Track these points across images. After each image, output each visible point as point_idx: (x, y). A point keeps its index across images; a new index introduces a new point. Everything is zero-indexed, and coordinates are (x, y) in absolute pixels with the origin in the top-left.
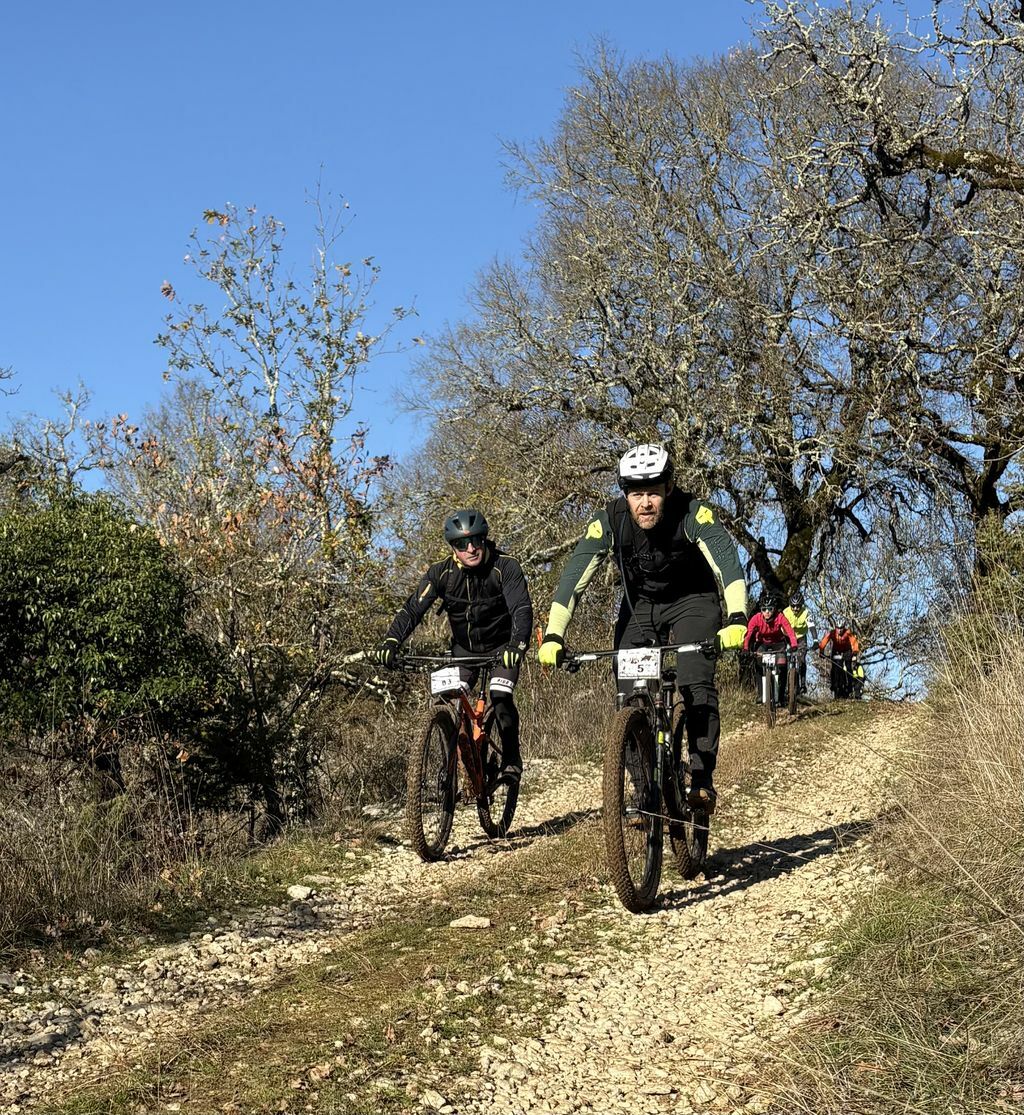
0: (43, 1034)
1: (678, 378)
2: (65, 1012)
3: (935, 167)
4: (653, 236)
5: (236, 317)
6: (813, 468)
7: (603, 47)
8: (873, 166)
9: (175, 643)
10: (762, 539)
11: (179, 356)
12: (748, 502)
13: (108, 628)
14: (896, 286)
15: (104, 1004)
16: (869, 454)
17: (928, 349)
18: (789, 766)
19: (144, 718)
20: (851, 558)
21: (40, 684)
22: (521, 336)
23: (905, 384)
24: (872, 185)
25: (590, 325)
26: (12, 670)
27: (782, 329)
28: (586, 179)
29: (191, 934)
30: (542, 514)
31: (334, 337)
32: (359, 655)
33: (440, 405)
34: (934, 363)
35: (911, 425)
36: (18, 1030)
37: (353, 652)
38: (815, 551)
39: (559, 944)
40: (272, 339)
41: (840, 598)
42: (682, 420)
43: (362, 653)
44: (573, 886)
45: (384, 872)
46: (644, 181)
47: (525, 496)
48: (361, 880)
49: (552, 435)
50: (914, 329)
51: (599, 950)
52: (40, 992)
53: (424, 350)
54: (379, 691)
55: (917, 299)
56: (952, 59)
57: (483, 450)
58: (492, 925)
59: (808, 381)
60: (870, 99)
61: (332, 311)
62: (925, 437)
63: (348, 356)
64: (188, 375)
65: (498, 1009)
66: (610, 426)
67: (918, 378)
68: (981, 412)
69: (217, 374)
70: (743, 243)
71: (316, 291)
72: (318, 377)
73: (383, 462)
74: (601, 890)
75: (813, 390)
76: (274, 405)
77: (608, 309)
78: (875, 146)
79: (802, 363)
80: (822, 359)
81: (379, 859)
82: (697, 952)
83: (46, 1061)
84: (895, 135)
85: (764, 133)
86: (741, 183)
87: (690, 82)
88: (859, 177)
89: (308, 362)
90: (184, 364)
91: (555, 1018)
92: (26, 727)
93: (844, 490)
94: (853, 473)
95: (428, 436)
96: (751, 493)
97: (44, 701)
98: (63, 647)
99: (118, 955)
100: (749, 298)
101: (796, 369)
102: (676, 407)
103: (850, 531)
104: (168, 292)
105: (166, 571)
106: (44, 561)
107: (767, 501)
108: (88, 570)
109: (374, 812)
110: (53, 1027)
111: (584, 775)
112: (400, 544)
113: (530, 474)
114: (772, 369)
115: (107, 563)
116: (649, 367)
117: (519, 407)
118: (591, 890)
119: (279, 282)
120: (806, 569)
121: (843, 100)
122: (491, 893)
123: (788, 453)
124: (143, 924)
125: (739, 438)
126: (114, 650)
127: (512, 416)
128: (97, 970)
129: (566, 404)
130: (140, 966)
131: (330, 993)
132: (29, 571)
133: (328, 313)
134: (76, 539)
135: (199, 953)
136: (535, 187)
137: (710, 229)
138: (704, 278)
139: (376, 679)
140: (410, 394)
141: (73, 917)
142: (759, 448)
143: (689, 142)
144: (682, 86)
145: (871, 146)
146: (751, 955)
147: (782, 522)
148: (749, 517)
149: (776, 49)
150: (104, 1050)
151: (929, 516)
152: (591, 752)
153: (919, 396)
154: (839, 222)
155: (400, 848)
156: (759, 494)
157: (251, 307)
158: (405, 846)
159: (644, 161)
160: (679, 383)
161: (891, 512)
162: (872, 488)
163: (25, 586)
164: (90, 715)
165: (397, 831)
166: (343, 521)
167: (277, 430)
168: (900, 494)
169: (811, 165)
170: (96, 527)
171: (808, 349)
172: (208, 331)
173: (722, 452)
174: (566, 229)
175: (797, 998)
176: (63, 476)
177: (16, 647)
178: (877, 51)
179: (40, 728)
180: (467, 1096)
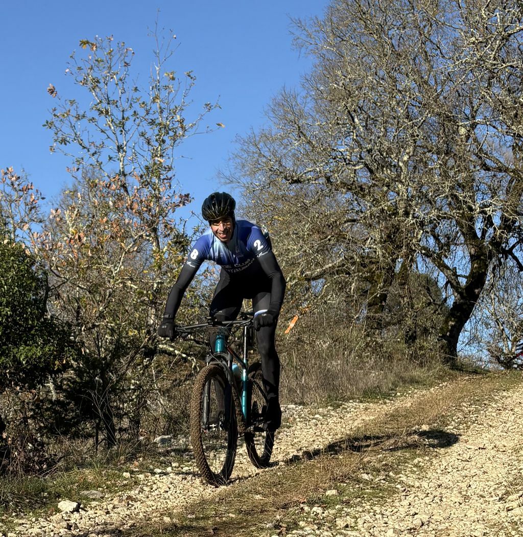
5: (99, 110)
10: (455, 269)
11: (60, 135)
30: (310, 249)
38: (489, 277)
40: (122, 124)
41: (504, 308)
63: (171, 133)
69: (84, 147)
90: (63, 141)
104: (52, 91)
107: (457, 245)
119: (129, 86)
120: (483, 288)
129: (328, 180)
133: (160, 108)
147: (468, 258)
157: (109, 103)
172: (78, 118)
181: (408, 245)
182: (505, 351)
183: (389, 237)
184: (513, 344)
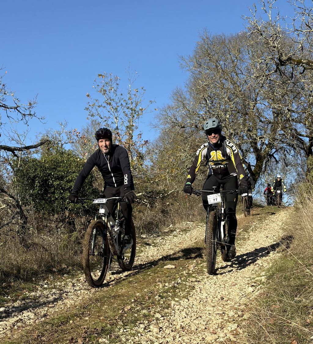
0: (52, 298)
1: (226, 119)
2: (58, 292)
3: (294, 63)
4: (219, 82)
5: (107, 103)
6: (263, 144)
7: (206, 31)
8: (278, 63)
9: (90, 190)
10: (250, 163)
11: (91, 113)
12: (245, 153)
13: (72, 187)
14: (285, 95)
15: (69, 290)
16: (278, 140)
17: (293, 111)
18: (256, 224)
19: (81, 211)
20: (274, 168)
21: (53, 202)
22: (184, 108)
23: (288, 121)
24: (277, 68)
25: (203, 105)
26: (45, 198)
27: (254, 106)
28: (201, 66)
29: (93, 270)
30: (190, 156)
31: (134, 108)
32: (141, 194)
33: (162, 127)
34: (295, 116)
35: (289, 132)
36: (45, 297)
37: (139, 193)
38: (264, 166)
39: (193, 272)
40: (116, 109)
41: (271, 178)
42: (227, 131)
43: (141, 193)
45: (146, 253)
46: (217, 67)
47: (185, 151)
48: (140, 255)
49: (192, 135)
50: (290, 106)
51: (204, 274)
52: (51, 286)
53: (158, 112)
54: (146, 203)
55: (290, 98)
56: (298, 35)
57: (174, 138)
58: (175, 267)
59: (261, 120)
60: (277, 45)
61: (133, 101)
62: (293, 135)
63: (137, 113)
64: (94, 118)
65: (177, 290)
67: (291, 119)
68: (308, 129)
69: (101, 118)
70: (244, 83)
71: (128, 96)
72: (129, 119)
73: (146, 142)
75: (263, 123)
76: (117, 126)
77: (207, 101)
78: (278, 58)
79: (260, 115)
80: (265, 114)
81: (145, 249)
82: (231, 275)
83: (52, 306)
84: (283, 55)
85: (249, 54)
86: (243, 67)
87: (229, 40)
88: (274, 66)
89: (126, 115)
90: (92, 115)
91: (192, 293)
92: (49, 213)
93: (271, 150)
94: (274, 145)
95: (159, 135)
96: (246, 150)
97: (54, 206)
98: (59, 192)
99: (73, 276)
100: (246, 98)
101: (258, 117)
102: (226, 127)
103: (273, 160)
106: (54, 168)
107: (250, 152)
108: (66, 171)
109: (144, 236)
110: (55, 296)
111: (201, 226)
112: (152, 164)
113: (187, 145)
114: (252, 117)
115: (71, 169)
116: (219, 117)
117: (184, 127)
119: (119, 93)
121: (270, 46)
123: (256, 140)
124: (80, 268)
125: (243, 135)
127: (182, 129)
128: (67, 280)
129: (196, 126)
130: (80, 279)
131: (131, 286)
132: (50, 171)
133: (131, 102)
134: (63, 162)
135: (95, 275)
136: (187, 68)
137: (234, 79)
138: (233, 93)
139: (145, 200)
140: (154, 124)
141: (61, 266)
142: (248, 138)
143: (229, 56)
144: (227, 41)
145: (277, 58)
146: (245, 275)
147: (255, 158)
148: (246, 157)
149: (251, 32)
150: (69, 302)
151: (294, 156)
152: (203, 220)
153: (291, 124)
154: (270, 78)
155: (151, 246)
156: (248, 151)
157: (111, 100)
158: (152, 246)
159: (217, 61)
160: (227, 121)
161: (284, 155)
162: (279, 149)
163: (49, 175)
164: (67, 210)
165: (150, 242)
166: (136, 158)
167: (118, 133)
168: (287, 151)
169: (262, 63)
170: (68, 159)
171: (261, 112)
172: (99, 107)
173: (238, 139)
174: (196, 79)
175: (257, 288)
176: (60, 145)
177: (46, 192)
178: (278, 33)
179: (53, 214)
180: (167, 315)
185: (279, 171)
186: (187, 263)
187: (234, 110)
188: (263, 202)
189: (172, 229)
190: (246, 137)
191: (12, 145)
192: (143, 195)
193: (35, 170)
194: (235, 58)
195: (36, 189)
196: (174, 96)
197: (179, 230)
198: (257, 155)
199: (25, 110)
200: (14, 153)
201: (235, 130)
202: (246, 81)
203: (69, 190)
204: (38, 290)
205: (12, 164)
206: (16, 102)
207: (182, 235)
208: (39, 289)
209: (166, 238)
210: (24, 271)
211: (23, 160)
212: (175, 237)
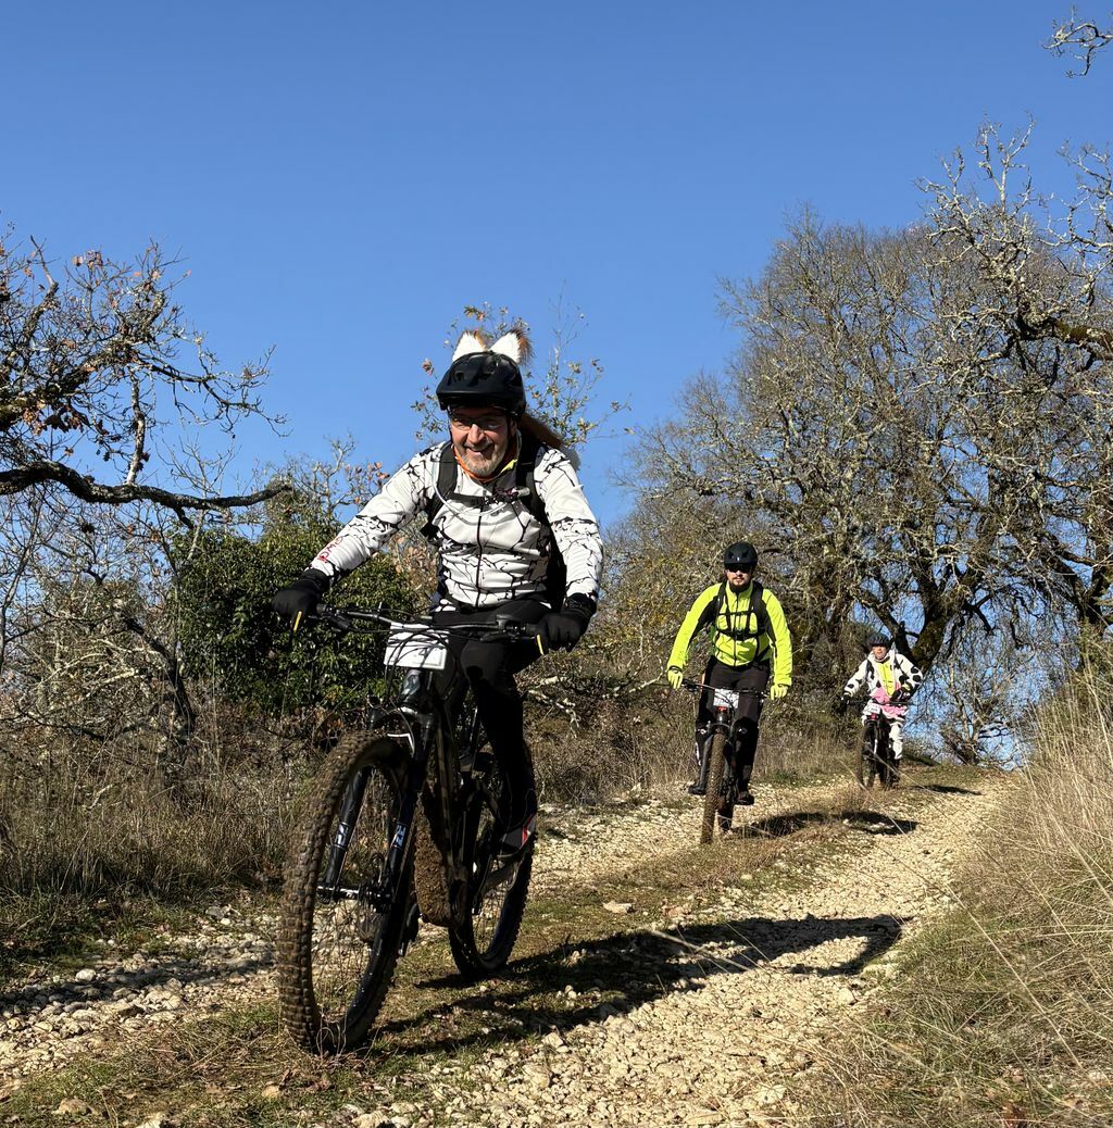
0: (240, 959)
1: (844, 484)
2: (262, 943)
3: (1063, 337)
4: (833, 368)
6: (948, 570)
7: (807, 211)
8: (1014, 331)
10: (903, 623)
11: (431, 420)
12: (892, 591)
14: (1030, 428)
16: (996, 562)
17: (1052, 482)
18: (901, 811)
19: (365, 712)
20: (978, 646)
21: (281, 675)
22: (717, 436)
23: (1031, 508)
24: (1012, 344)
25: (774, 433)
26: (259, 661)
27: (933, 453)
28: (783, 315)
31: (561, 419)
32: (554, 680)
33: (644, 484)
34: (1059, 495)
35: (1033, 542)
36: (219, 953)
37: (548, 676)
38: (946, 638)
42: (843, 518)
43: (556, 678)
44: (702, 885)
46: (830, 321)
47: (707, 565)
49: (734, 518)
50: (1041, 464)
52: (242, 925)
54: (567, 711)
55: (1047, 441)
56: (1082, 254)
57: (677, 524)
59: (950, 498)
60: (1014, 278)
62: (1044, 554)
66: (782, 516)
67: (1042, 505)
68: (1093, 539)
70: (908, 380)
74: (725, 891)
75: (953, 506)
77: (790, 422)
78: (1016, 315)
79: (947, 482)
81: (546, 848)
83: (239, 980)
84: (1033, 308)
85: (932, 294)
87: (876, 246)
90: (433, 429)
92: (265, 709)
93: (974, 591)
94: (983, 577)
95: (632, 508)
96: (895, 585)
97: (282, 688)
98: (305, 646)
100: (909, 425)
101: (941, 487)
102: (839, 507)
103: (977, 624)
104: (428, 368)
105: (399, 593)
107: (908, 592)
109: (549, 809)
110: (249, 954)
113: (713, 548)
116: (819, 473)
117: (710, 493)
118: (716, 890)
120: (937, 652)
122: (634, 884)
123: (929, 555)
125: (891, 538)
126: (347, 653)
127: (703, 499)
129: (748, 495)
132: (284, 581)
133: (557, 400)
136: (742, 317)
137: (881, 366)
138: (871, 405)
139: (565, 701)
140: (620, 473)
141: (280, 867)
142: (905, 548)
143: (871, 294)
144: (869, 250)
145: (1013, 315)
147: (921, 611)
148: (892, 603)
149: (942, 229)
151: (1044, 619)
153: (1042, 520)
154: (989, 372)
155: (566, 841)
156: (903, 586)
158: (570, 839)
160: (843, 488)
161: (1013, 613)
162: (998, 591)
165: (565, 826)
168: (1021, 599)
171: (952, 472)
173: (874, 548)
174: (762, 353)
175: (867, 993)
176: (325, 507)
177: (265, 643)
178: (1023, 241)
179: (277, 711)
180: (582, 1040)
181: (843, 590)
182: (964, 738)
183: (819, 577)
184: (975, 729)
185: (994, 661)
186: (666, 900)
187: (870, 459)
188: (936, 749)
189: (637, 796)
190: (898, 544)
191: (179, 488)
192: (563, 684)
193: (240, 571)
194: (887, 302)
195: (234, 632)
196: (689, 396)
197: (658, 801)
198: (930, 603)
199: (230, 391)
200: (180, 513)
201: (865, 518)
202: (914, 374)
203: (335, 646)
204: (200, 929)
205: (172, 548)
206: (208, 362)
207: (666, 818)
208: (204, 927)
209: (614, 822)
210: (166, 871)
211: (206, 541)
212: (642, 823)
